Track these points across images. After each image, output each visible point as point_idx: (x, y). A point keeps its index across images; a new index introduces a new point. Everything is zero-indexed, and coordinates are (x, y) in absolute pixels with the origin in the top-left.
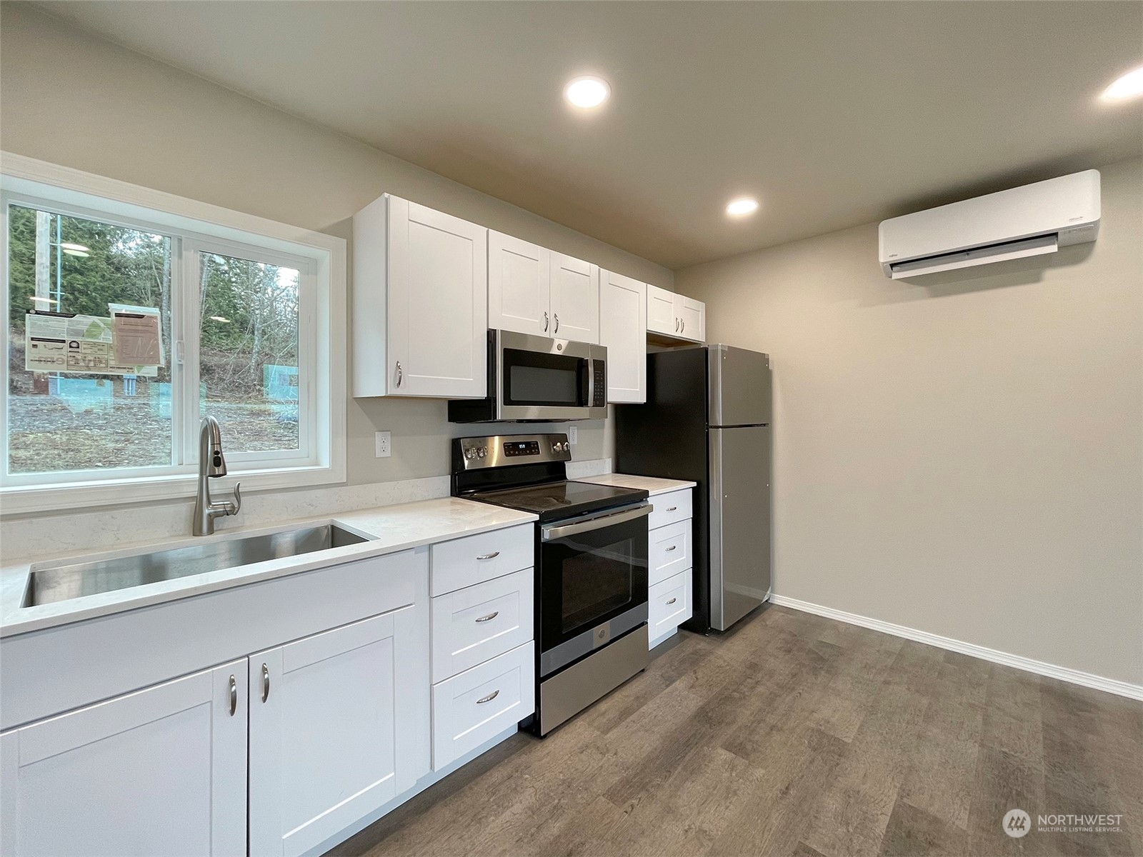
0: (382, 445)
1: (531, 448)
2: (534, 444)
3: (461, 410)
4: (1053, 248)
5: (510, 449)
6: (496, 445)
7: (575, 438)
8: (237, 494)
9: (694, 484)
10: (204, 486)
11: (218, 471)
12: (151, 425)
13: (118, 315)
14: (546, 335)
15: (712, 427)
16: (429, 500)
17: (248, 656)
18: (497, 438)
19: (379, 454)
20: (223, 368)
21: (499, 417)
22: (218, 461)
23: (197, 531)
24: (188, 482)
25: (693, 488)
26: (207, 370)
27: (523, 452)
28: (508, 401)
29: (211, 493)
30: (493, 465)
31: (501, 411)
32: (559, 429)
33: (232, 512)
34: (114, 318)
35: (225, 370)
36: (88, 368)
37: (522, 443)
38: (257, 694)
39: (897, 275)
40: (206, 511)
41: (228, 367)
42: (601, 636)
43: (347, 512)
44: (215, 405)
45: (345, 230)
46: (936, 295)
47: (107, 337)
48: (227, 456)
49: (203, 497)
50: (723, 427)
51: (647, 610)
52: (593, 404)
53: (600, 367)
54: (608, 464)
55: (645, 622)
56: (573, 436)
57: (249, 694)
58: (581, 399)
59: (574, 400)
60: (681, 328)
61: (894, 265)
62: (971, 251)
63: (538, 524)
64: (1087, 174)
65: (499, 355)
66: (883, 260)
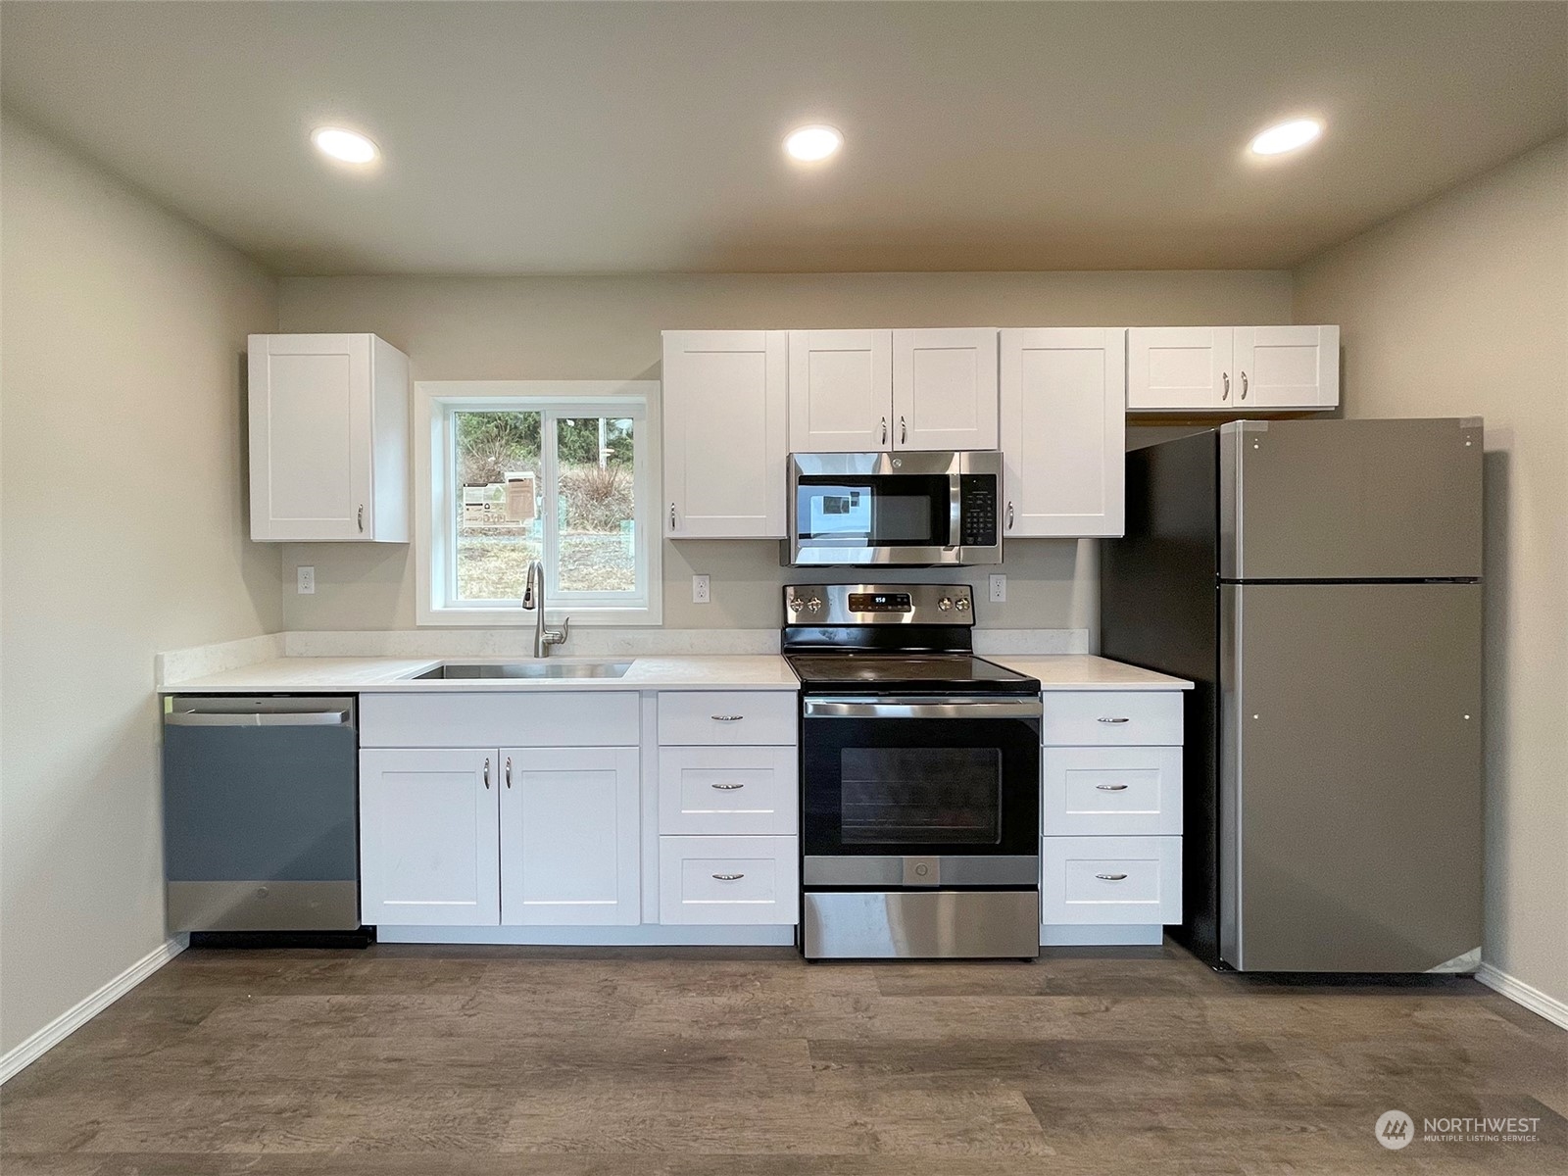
0: (699, 589)
1: (897, 603)
2: (902, 598)
5: (861, 602)
8: (566, 626)
9: (1190, 685)
10: (541, 617)
11: (528, 604)
13: (510, 481)
14: (886, 447)
15: (1224, 581)
16: (752, 654)
17: (499, 748)
19: (695, 598)
22: (528, 597)
23: (536, 654)
25: (1185, 692)
27: (881, 608)
29: (546, 623)
32: (962, 578)
33: (560, 640)
34: (508, 483)
37: (881, 596)
38: (503, 781)
40: (542, 640)
42: (920, 873)
43: (662, 655)
47: (504, 499)
49: (541, 627)
50: (1246, 582)
51: (1037, 870)
52: (963, 542)
53: (982, 489)
54: (1081, 637)
55: (1034, 888)
56: (996, 590)
57: (499, 777)
58: (940, 537)
59: (926, 536)
60: (1236, 388)
63: (800, 695)
65: (796, 484)
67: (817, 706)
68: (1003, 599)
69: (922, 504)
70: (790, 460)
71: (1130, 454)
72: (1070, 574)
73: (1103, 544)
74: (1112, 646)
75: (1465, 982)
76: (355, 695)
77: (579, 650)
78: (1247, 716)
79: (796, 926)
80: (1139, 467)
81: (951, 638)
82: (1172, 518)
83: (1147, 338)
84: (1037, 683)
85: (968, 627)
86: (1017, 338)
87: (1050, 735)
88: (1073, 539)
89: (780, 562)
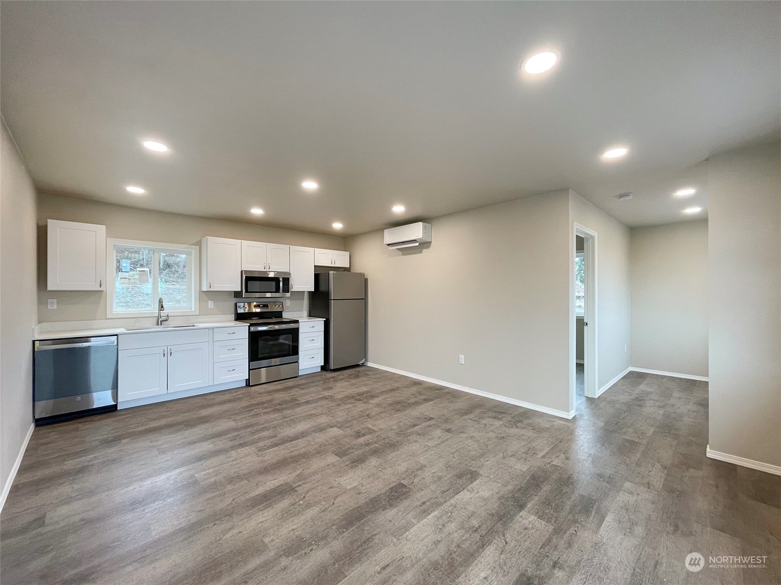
0: (211, 304)
2: (267, 305)
3: (237, 294)
4: (417, 244)
5: (257, 307)
6: (252, 305)
8: (168, 316)
9: (325, 319)
10: (159, 314)
11: (162, 309)
12: (138, 298)
13: (139, 271)
14: (265, 270)
15: (330, 300)
17: (167, 346)
18: (252, 303)
19: (209, 307)
20: (177, 264)
21: (243, 297)
22: (162, 307)
23: (158, 325)
24: (156, 313)
25: (324, 321)
26: (169, 266)
27: (262, 308)
28: (247, 292)
29: (161, 315)
30: (251, 311)
31: (244, 295)
33: (166, 320)
35: (179, 266)
36: (132, 284)
37: (262, 305)
38: (169, 354)
39: (391, 248)
40: (160, 320)
41: (180, 264)
42: (275, 362)
44: (172, 287)
45: (199, 244)
46: (404, 255)
47: (137, 277)
48: (164, 306)
49: (159, 316)
50: (333, 300)
51: (298, 358)
52: (283, 292)
53: (286, 281)
54: (305, 313)
55: (297, 362)
56: (288, 303)
57: (167, 354)
58: (277, 291)
59: (275, 291)
60: (333, 263)
61: (389, 245)
62: (403, 242)
63: (249, 326)
64: (421, 224)
65: (244, 278)
66: (385, 243)
67: (252, 329)
68: (289, 305)
69: (274, 283)
70: (242, 272)
71: (315, 274)
72: (303, 299)
73: (310, 292)
74: (311, 315)
75: (363, 365)
76: (117, 335)
77: (172, 323)
78: (333, 323)
79: (246, 380)
80: (317, 277)
81: (279, 314)
82: (322, 288)
83: (319, 251)
84: (298, 320)
85: (281, 312)
86: (294, 248)
87: (300, 331)
88: (304, 292)
89: (234, 297)
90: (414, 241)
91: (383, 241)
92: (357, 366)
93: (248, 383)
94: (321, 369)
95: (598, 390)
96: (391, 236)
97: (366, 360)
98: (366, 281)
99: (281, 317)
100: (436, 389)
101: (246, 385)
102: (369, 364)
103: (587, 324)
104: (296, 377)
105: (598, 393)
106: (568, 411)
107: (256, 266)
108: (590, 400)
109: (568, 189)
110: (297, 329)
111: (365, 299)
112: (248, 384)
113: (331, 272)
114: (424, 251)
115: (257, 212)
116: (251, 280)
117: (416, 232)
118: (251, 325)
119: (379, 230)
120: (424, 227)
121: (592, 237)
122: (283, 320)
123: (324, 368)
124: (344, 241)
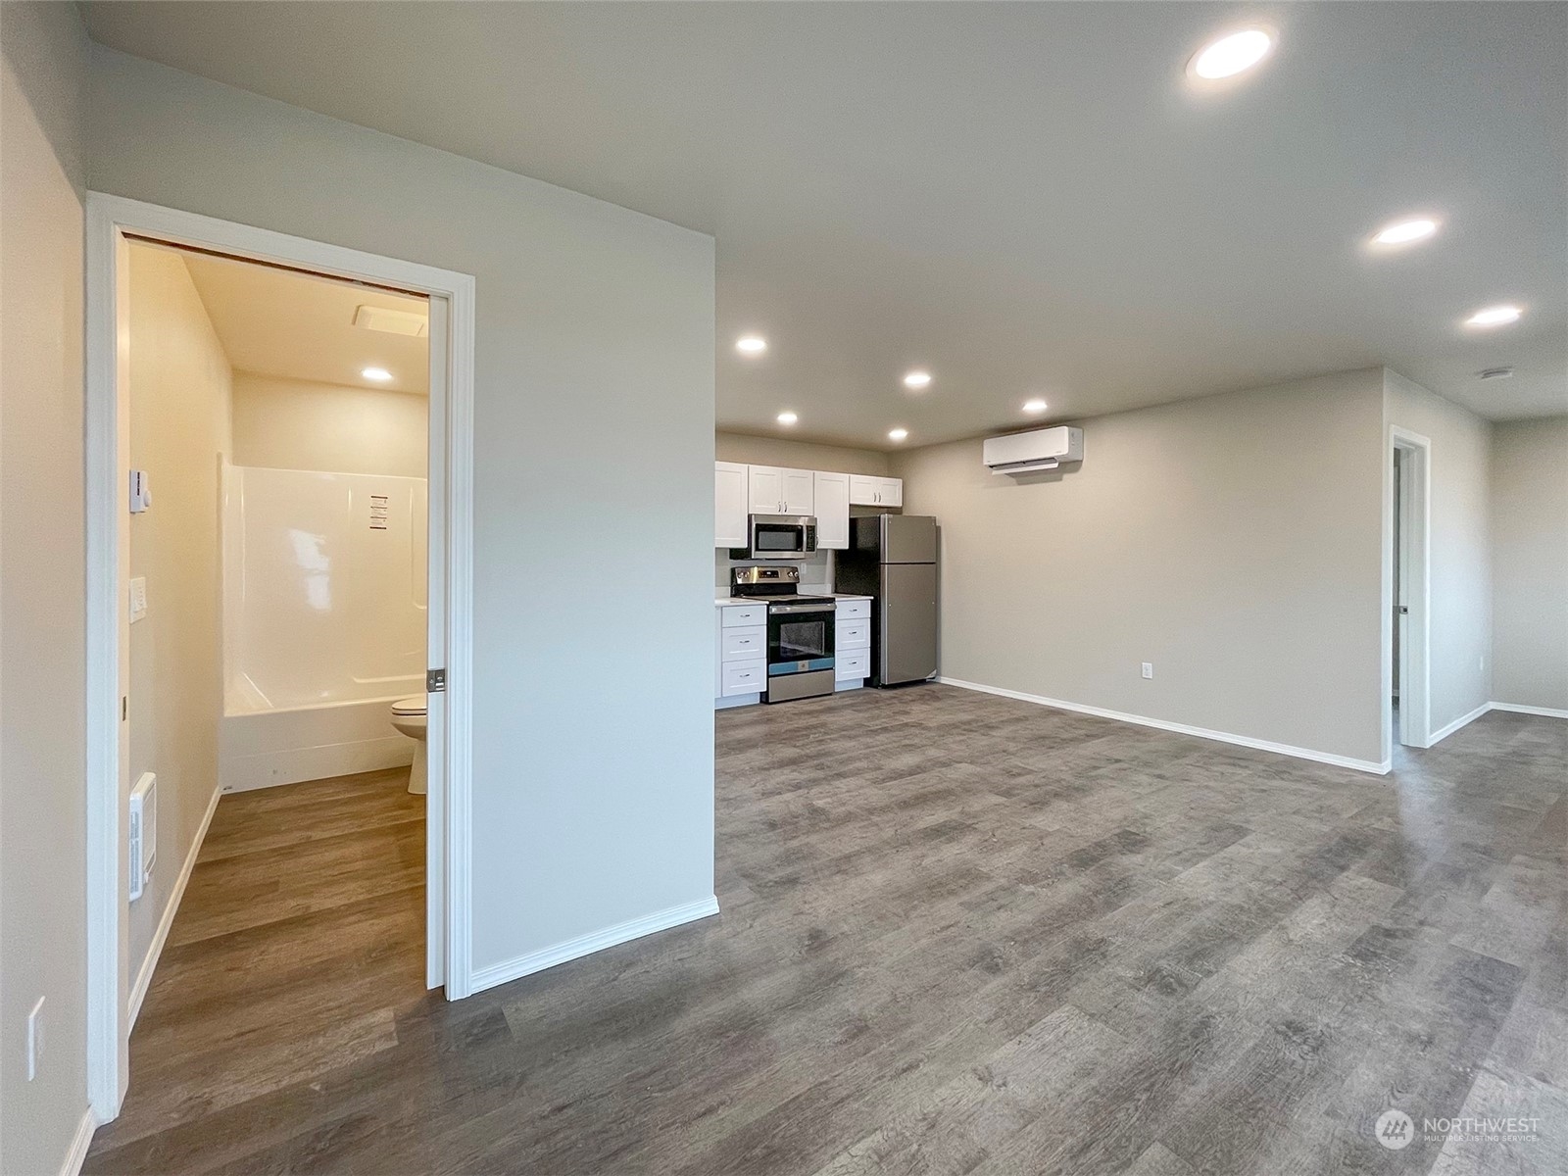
1: (775, 574)
2: (777, 572)
3: (736, 554)
5: (762, 574)
6: (755, 571)
7: (803, 569)
9: (872, 598)
14: (780, 515)
15: (882, 564)
18: (756, 568)
21: (755, 557)
25: (871, 600)
27: (770, 576)
28: (757, 549)
30: (754, 582)
31: (754, 554)
32: (793, 564)
37: (769, 571)
39: (995, 472)
42: (803, 667)
46: (1020, 484)
50: (888, 564)
51: (833, 662)
52: (804, 550)
53: (812, 530)
54: (832, 586)
55: (833, 669)
58: (797, 547)
59: (793, 548)
60: (878, 499)
61: (991, 467)
62: (1024, 462)
63: (768, 606)
64: (1066, 429)
65: (754, 526)
66: (986, 463)
67: (774, 610)
68: (805, 572)
69: (791, 536)
70: (750, 516)
71: (850, 519)
72: (828, 563)
73: (840, 552)
74: (837, 590)
75: (932, 681)
78: (889, 605)
79: (763, 692)
80: (853, 523)
81: (791, 588)
82: (864, 542)
83: (856, 479)
84: (834, 598)
85: (796, 584)
86: (819, 475)
87: (837, 616)
88: (826, 550)
89: (731, 558)
90: (1052, 459)
91: (982, 462)
92: (923, 682)
93: (765, 698)
94: (864, 685)
95: (1431, 733)
96: (995, 451)
97: (939, 674)
98: (938, 530)
99: (795, 592)
100: (1100, 722)
101: (761, 702)
102: (944, 680)
103: (1406, 610)
104: (830, 694)
105: (1431, 740)
106: (1379, 761)
107: (768, 508)
108: (1417, 752)
109: (1382, 366)
110: (832, 613)
111: (935, 564)
112: (764, 700)
113: (885, 517)
114: (1066, 476)
115: (787, 419)
116: (764, 529)
117: (1056, 443)
118: (772, 603)
119: (975, 439)
120: (1072, 435)
121: (1420, 449)
122: (799, 598)
123: (868, 682)
124: (889, 461)
